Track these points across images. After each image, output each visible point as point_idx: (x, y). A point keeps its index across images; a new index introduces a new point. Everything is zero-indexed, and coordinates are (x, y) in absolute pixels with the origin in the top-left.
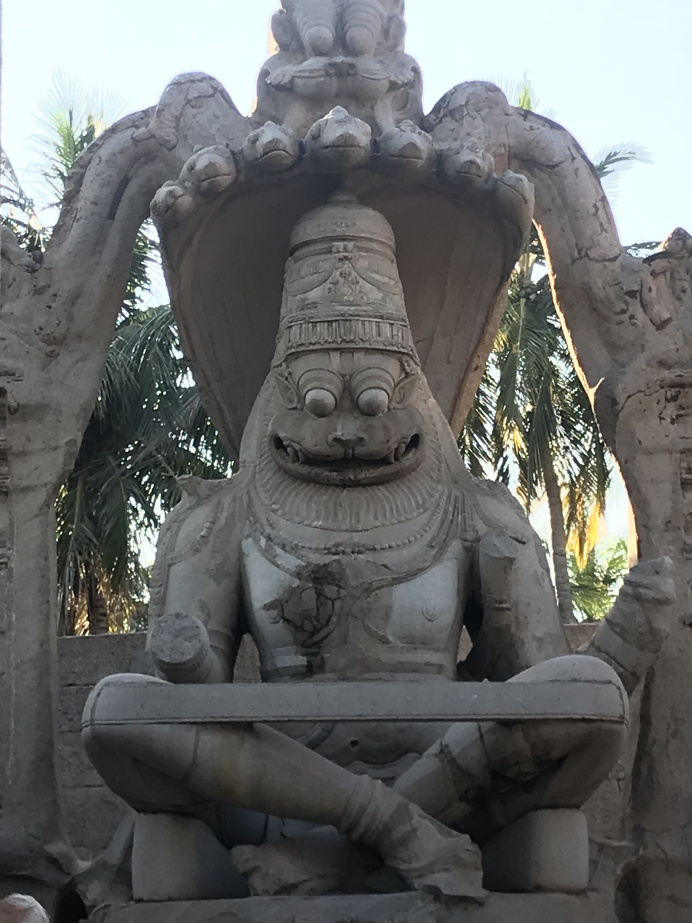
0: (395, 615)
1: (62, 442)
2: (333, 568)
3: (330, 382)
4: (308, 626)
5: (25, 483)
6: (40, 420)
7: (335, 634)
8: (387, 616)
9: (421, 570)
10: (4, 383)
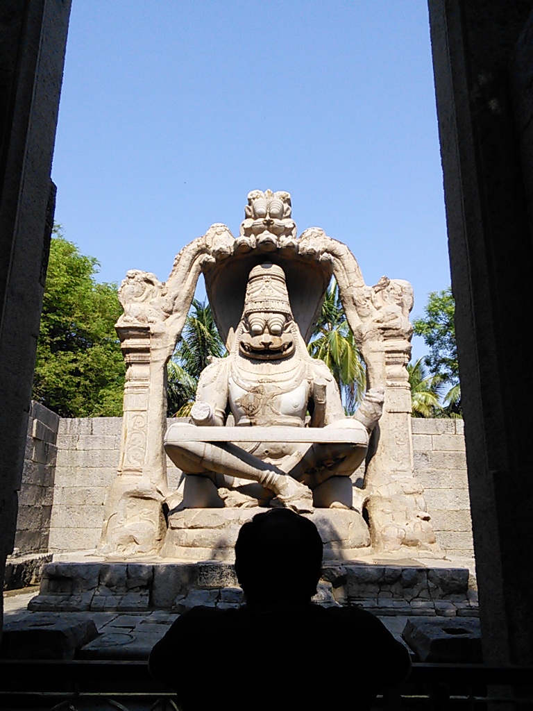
0: (282, 405)
1: (169, 345)
2: (260, 388)
3: (261, 322)
4: (251, 409)
5: (156, 359)
6: (161, 338)
7: (260, 412)
8: (279, 406)
9: (293, 389)
10: (150, 325)
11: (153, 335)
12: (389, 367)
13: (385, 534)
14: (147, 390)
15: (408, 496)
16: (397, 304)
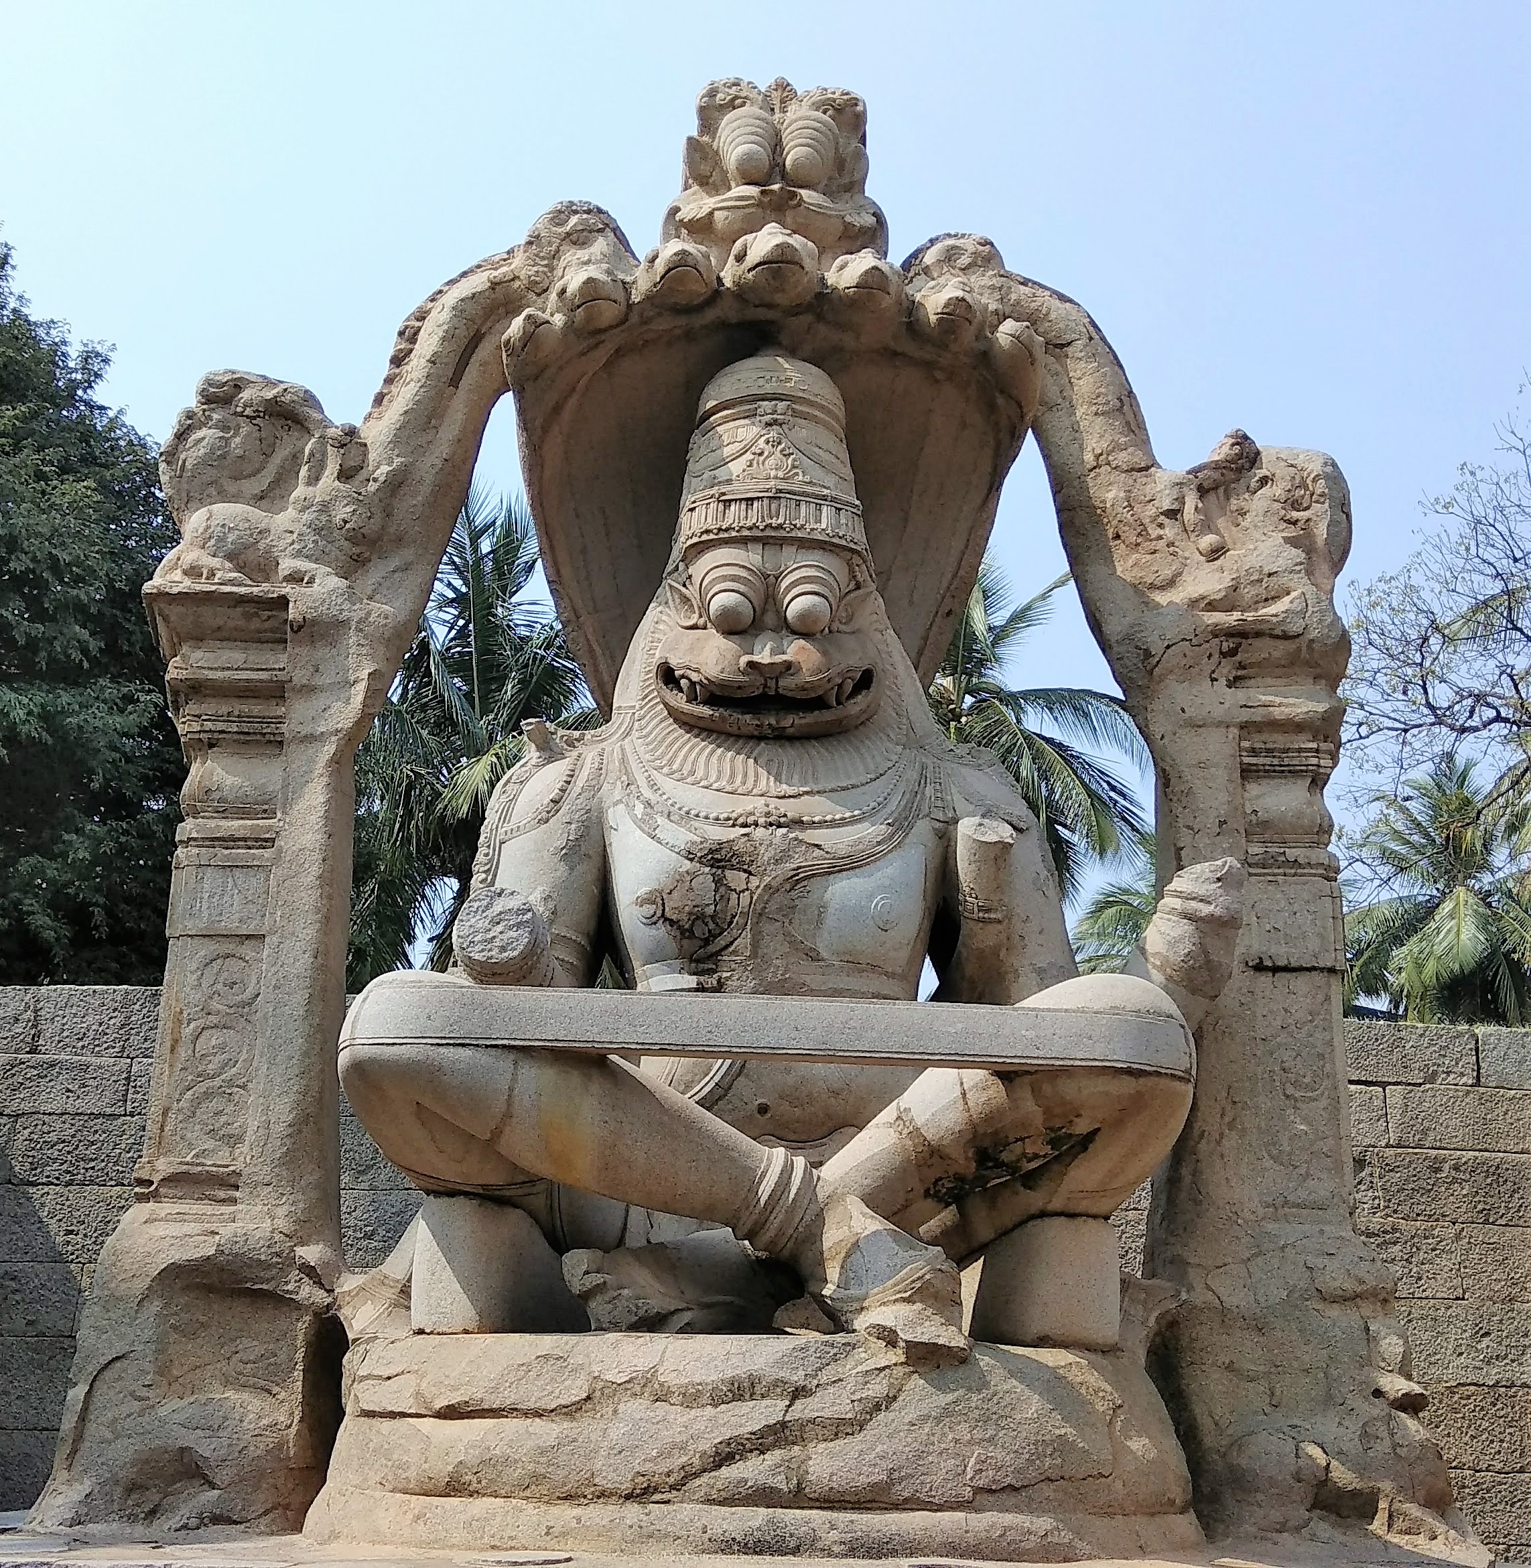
1: (364, 674)
2: (741, 847)
3: (746, 582)
4: (700, 931)
6: (334, 643)
10: (287, 589)
11: (298, 628)
12: (1254, 789)
13: (1244, 1462)
14: (267, 853)
15: (1334, 1311)
16: (1287, 540)
